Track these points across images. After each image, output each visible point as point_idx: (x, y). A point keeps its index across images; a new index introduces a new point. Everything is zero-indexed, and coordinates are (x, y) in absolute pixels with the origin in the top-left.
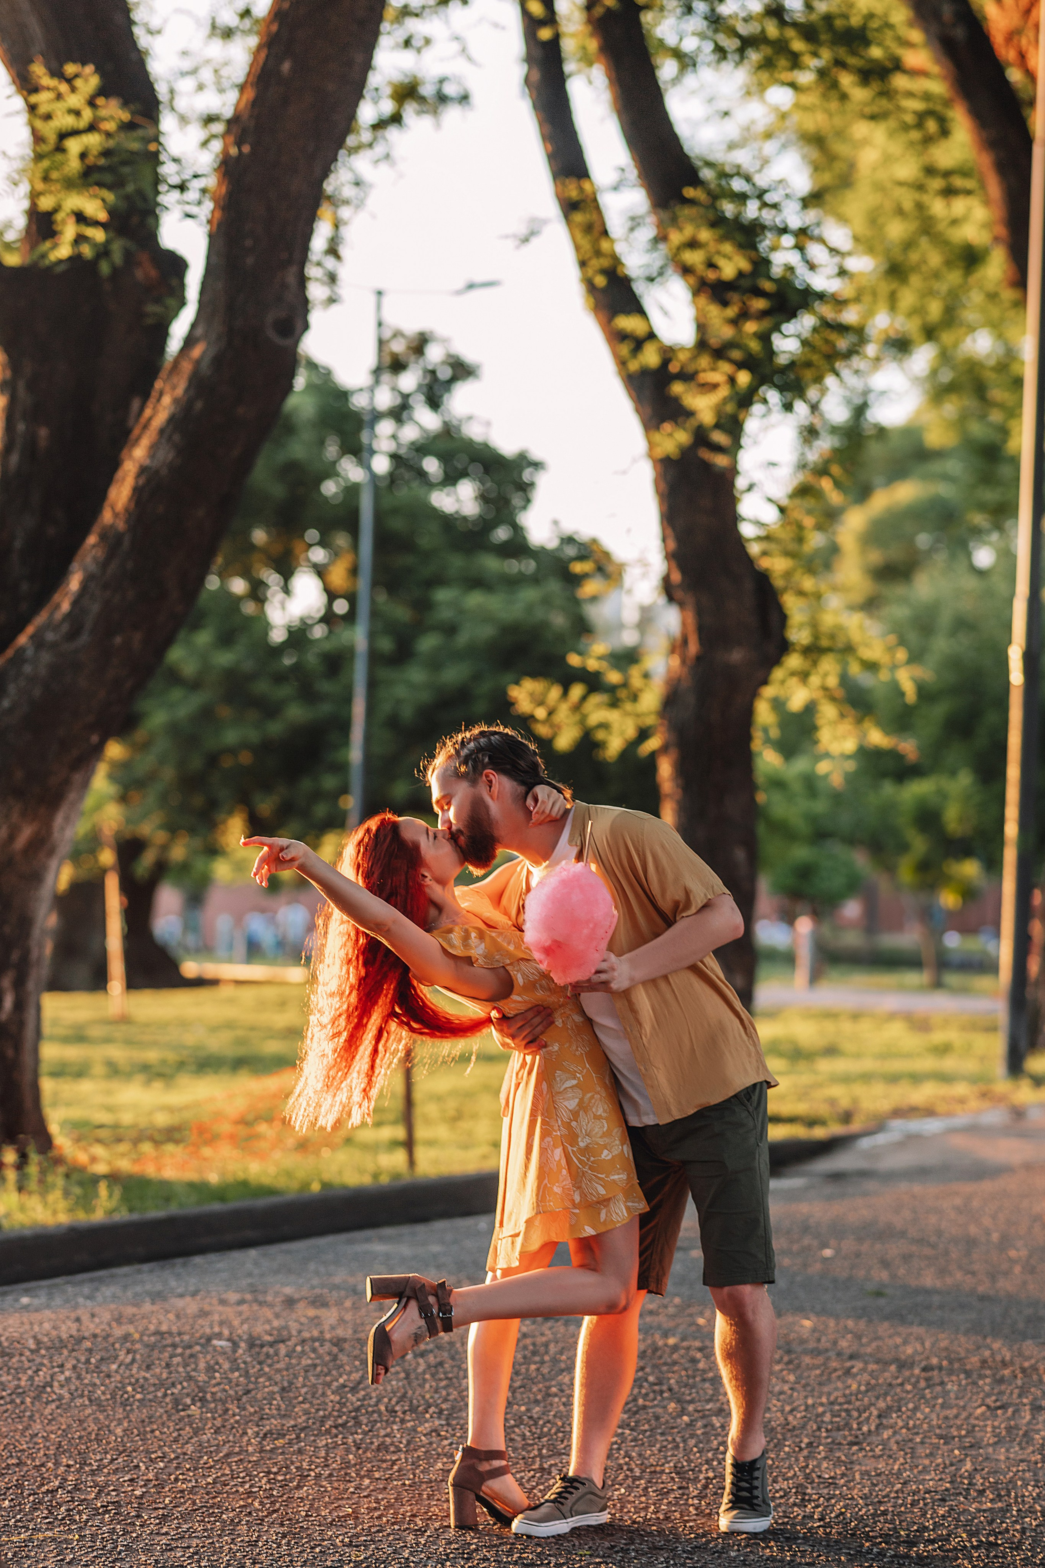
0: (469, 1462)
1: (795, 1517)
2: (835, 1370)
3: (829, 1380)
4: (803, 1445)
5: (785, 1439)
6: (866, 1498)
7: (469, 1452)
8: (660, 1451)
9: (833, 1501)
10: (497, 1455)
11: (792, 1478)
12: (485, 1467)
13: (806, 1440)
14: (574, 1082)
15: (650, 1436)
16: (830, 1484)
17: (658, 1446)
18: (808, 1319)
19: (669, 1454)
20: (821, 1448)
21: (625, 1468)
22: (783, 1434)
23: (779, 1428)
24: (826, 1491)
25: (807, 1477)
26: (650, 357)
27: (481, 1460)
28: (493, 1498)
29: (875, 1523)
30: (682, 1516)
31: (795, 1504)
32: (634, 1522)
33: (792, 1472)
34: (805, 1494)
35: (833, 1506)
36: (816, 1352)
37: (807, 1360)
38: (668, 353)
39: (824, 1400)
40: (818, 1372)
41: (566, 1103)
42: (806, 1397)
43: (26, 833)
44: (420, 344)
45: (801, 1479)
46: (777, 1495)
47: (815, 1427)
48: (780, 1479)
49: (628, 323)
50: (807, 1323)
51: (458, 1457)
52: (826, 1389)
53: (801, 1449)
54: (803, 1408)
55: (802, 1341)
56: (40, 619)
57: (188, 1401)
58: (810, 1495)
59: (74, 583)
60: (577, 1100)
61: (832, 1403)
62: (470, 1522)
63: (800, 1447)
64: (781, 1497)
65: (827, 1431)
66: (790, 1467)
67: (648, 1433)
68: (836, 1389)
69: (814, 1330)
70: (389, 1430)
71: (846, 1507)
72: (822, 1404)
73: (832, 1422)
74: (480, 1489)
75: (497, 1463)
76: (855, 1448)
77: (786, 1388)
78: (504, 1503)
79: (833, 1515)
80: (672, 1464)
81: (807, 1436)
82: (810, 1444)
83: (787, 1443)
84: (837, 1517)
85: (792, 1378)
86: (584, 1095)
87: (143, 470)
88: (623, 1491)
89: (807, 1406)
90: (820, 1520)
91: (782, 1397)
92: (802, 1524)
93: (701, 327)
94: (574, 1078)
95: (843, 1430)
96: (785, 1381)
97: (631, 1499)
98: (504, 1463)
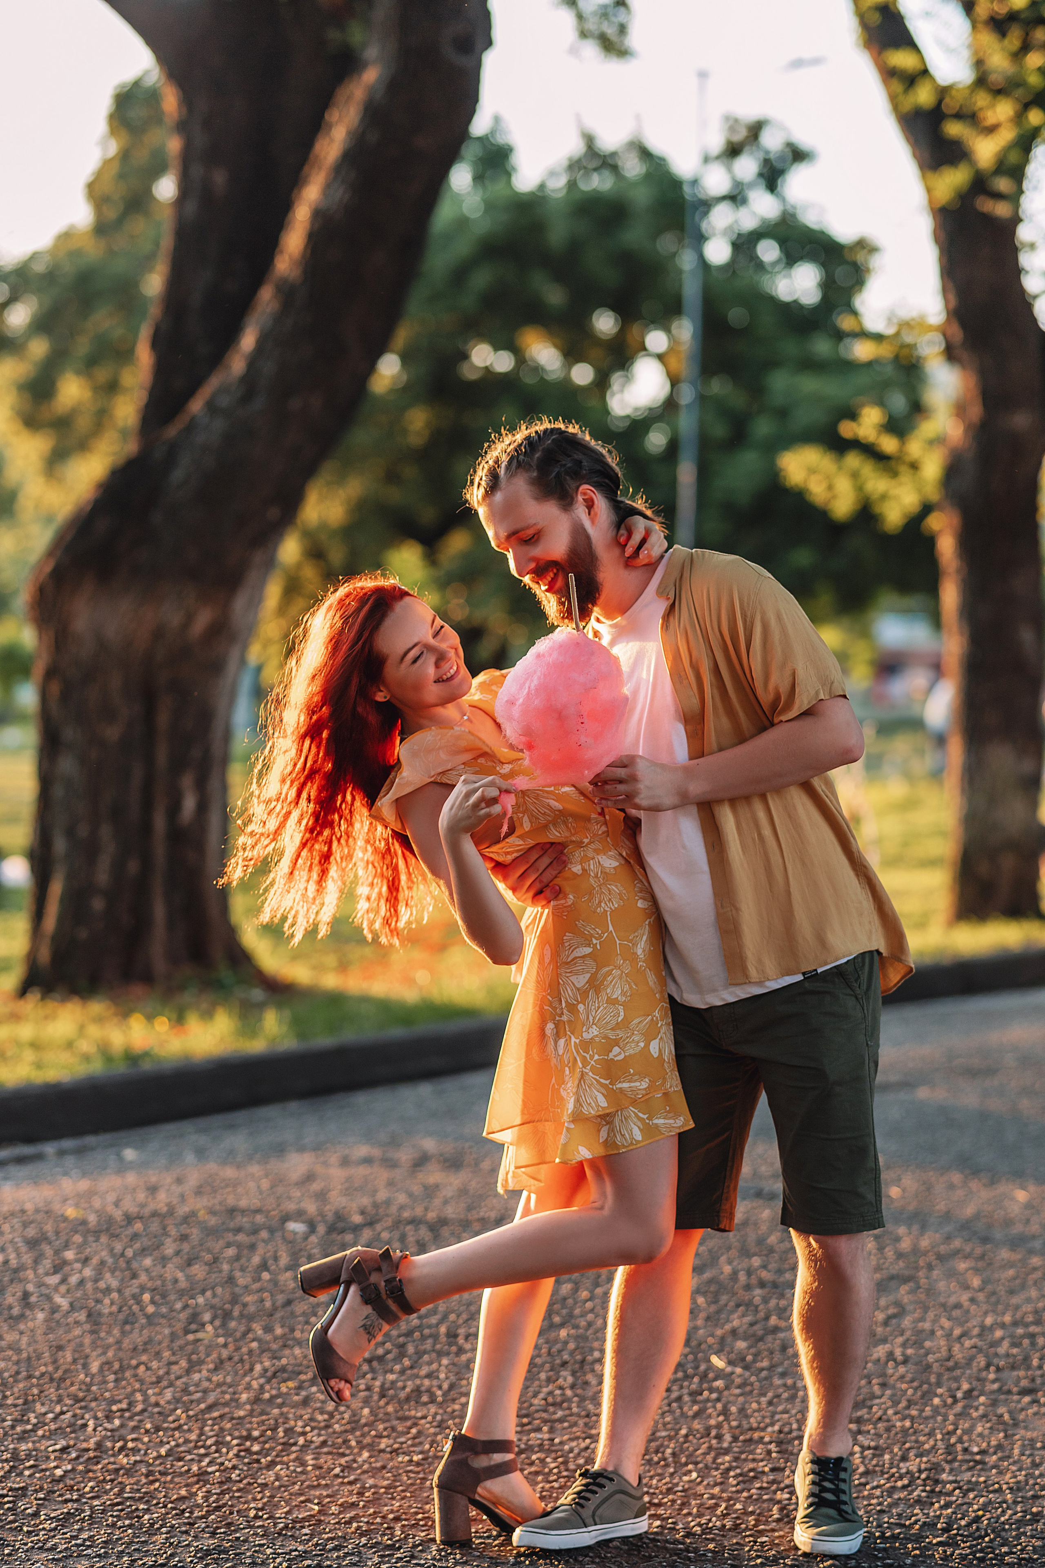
0: (460, 1456)
1: (911, 1526)
2: (1035, 1269)
3: (1023, 1286)
4: (959, 1395)
5: (939, 1384)
6: (1019, 1489)
7: (461, 1442)
8: (770, 1403)
9: (971, 1495)
10: (503, 1446)
11: (928, 1452)
12: (482, 1462)
13: (966, 1386)
14: (588, 950)
15: (766, 1379)
16: (977, 1462)
17: (770, 1395)
18: (1023, 1188)
19: (780, 1408)
20: (982, 1399)
21: (714, 1433)
22: (939, 1376)
23: (935, 1365)
24: (966, 1476)
25: (950, 1449)
26: (924, 96)
27: (477, 1454)
28: (494, 1504)
29: (1018, 1537)
30: (758, 1522)
31: (918, 1501)
32: (689, 1534)
33: (932, 1442)
34: (937, 1482)
35: (970, 1504)
36: (1016, 1243)
37: (1005, 1254)
38: (943, 92)
39: (1007, 1319)
40: (1011, 1272)
41: (573, 978)
42: (986, 1313)
43: (203, 619)
44: (756, 130)
45: (939, 1457)
46: (899, 1484)
47: (983, 1364)
48: (912, 1454)
49: (902, 59)
50: (1021, 1196)
51: (448, 1447)
52: (1015, 1300)
53: (955, 1401)
54: (976, 1331)
55: (1008, 1223)
56: (213, 383)
57: (207, 1317)
58: (944, 1483)
59: (248, 341)
60: (588, 976)
61: (1015, 1324)
62: (461, 1536)
63: (954, 1397)
64: (904, 1487)
65: (998, 1369)
66: (931, 1434)
67: (764, 1374)
68: (1029, 1300)
69: (1028, 1206)
70: (434, 1366)
71: (984, 1508)
72: (1003, 1326)
73: (1008, 1355)
74: (475, 1492)
75: (499, 1458)
76: (1027, 1399)
77: (964, 1297)
78: (507, 1508)
79: (963, 1523)
80: (776, 1428)
81: (969, 1380)
82: (968, 1394)
83: (939, 1391)
84: (969, 1525)
85: (976, 1282)
86: (598, 969)
87: (318, 214)
88: (694, 1475)
89: (983, 1328)
90: (945, 1530)
91: (956, 1313)
92: (919, 1538)
93: (979, 64)
94: (589, 946)
95: (1019, 1369)
96: (967, 1287)
97: (701, 1489)
98: (510, 1456)
